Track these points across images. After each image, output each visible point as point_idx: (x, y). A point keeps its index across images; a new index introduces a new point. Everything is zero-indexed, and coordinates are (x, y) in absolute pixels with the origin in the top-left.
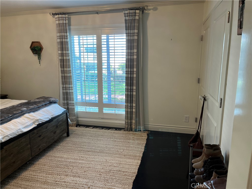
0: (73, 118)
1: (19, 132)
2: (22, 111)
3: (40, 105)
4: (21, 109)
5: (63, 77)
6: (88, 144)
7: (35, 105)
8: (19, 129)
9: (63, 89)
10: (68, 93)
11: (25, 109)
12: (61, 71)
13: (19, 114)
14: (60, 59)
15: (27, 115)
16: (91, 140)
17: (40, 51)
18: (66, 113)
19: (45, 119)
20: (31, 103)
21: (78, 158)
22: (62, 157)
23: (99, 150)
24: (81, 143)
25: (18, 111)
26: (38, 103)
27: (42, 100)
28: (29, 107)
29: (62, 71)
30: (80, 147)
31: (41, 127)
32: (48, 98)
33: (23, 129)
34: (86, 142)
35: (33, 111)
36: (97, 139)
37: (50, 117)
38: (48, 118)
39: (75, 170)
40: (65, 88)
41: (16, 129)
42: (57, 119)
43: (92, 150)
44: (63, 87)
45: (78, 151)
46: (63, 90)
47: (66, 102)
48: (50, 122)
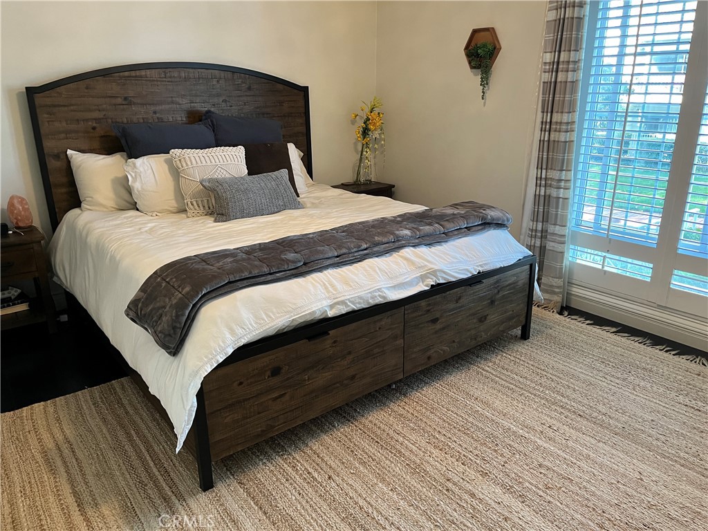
0: (554, 284)
1: (376, 297)
2: (398, 236)
3: (451, 226)
4: (397, 232)
5: (546, 144)
6: (584, 385)
7: (436, 225)
8: (379, 290)
9: (539, 184)
10: (551, 199)
11: (407, 232)
12: (542, 122)
13: (387, 245)
14: (544, 82)
15: (407, 252)
16: (601, 374)
17: (490, 58)
18: (531, 265)
19: (456, 272)
20: (431, 217)
21: (536, 428)
22: (486, 404)
23: (620, 426)
24: (561, 376)
25: (385, 236)
26: (447, 220)
27: (463, 212)
28: (419, 230)
29: (546, 122)
30: (553, 390)
31: (444, 294)
32: (482, 207)
33: (389, 290)
34: (581, 375)
35: (429, 242)
36: (624, 380)
37: (475, 270)
38: (467, 270)
39: (517, 469)
40: (543, 182)
41: (372, 286)
42: (495, 277)
43: (595, 414)
44: (539, 176)
45: (543, 401)
46: (538, 188)
47: (539, 228)
48: (470, 285)
